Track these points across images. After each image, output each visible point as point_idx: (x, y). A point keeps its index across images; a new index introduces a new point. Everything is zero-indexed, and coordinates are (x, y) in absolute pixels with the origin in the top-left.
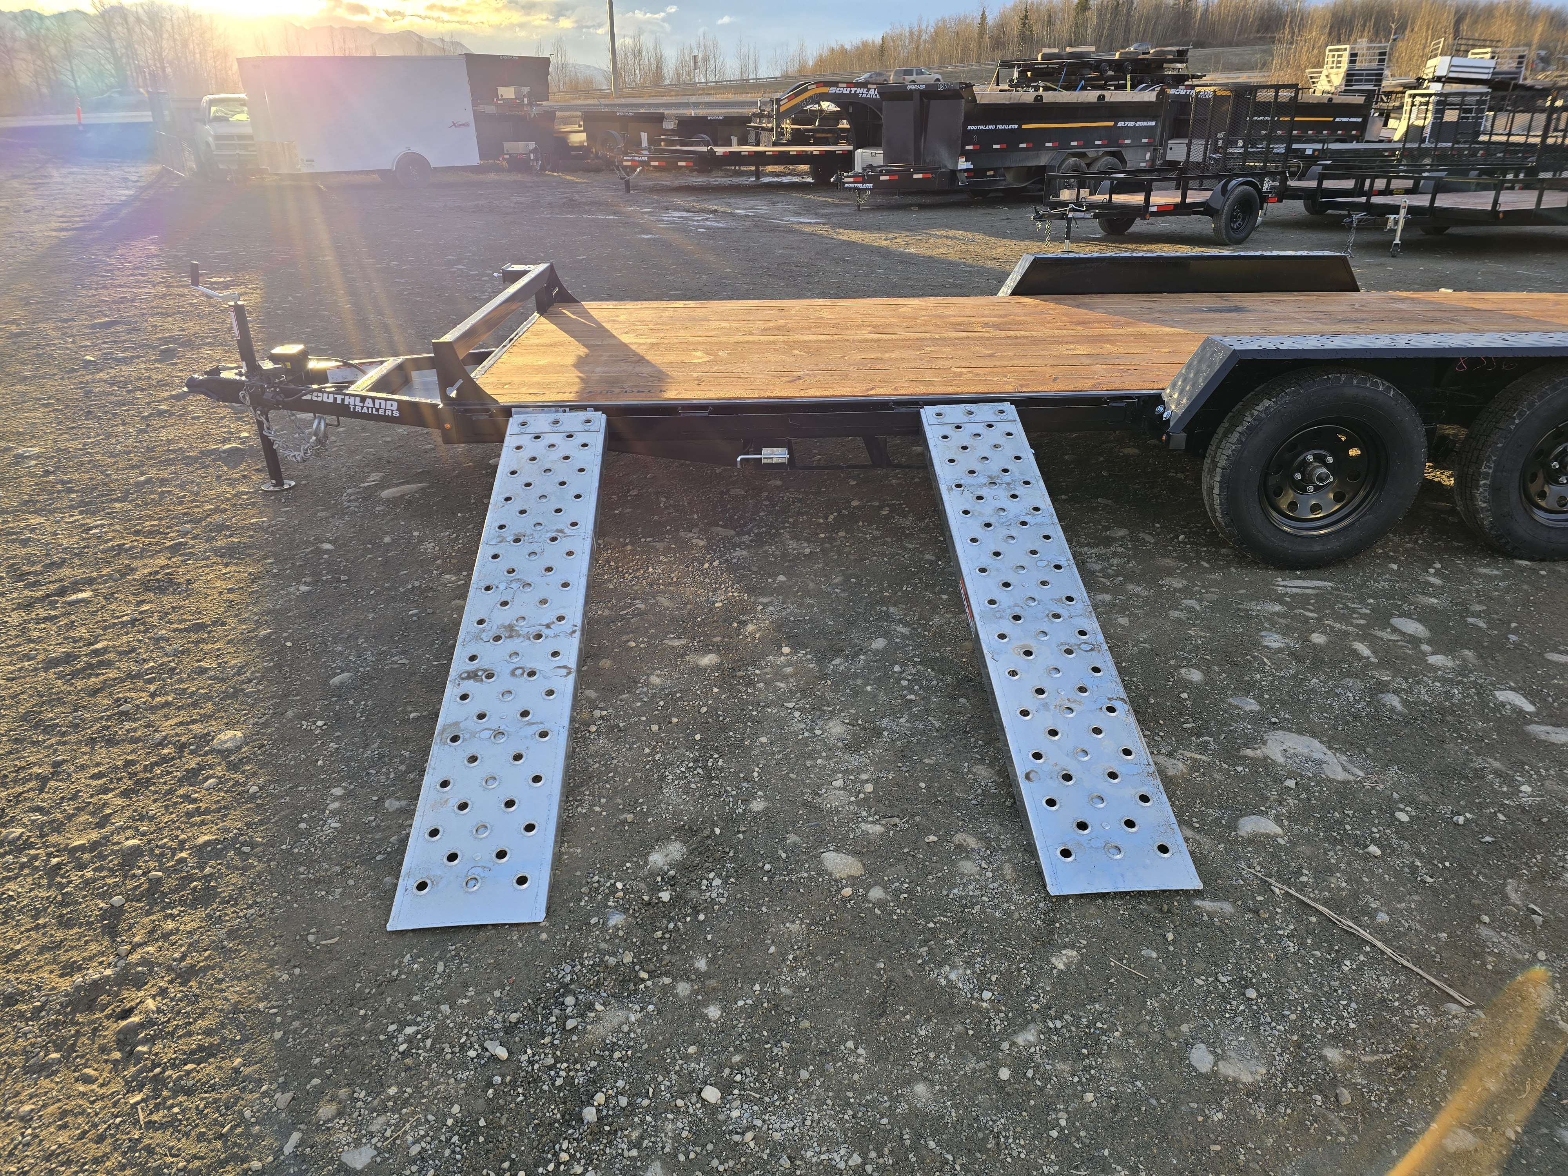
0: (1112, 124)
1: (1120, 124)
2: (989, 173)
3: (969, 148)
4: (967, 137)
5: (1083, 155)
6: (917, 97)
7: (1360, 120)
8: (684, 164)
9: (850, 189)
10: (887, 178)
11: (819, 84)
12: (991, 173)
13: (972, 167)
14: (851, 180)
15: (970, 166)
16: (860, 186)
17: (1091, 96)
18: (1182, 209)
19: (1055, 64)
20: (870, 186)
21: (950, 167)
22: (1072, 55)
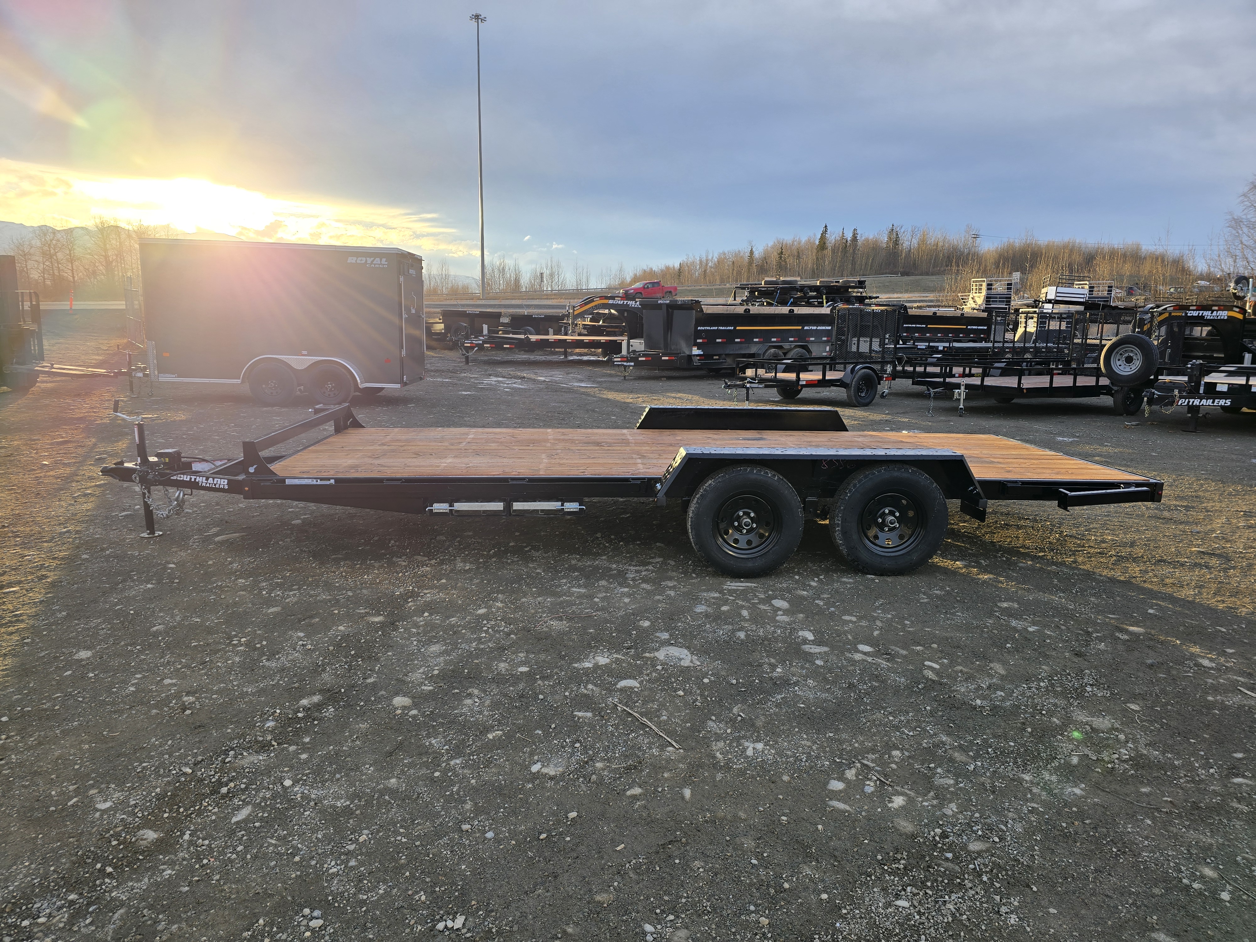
0: (800, 328)
1: (806, 328)
2: (715, 357)
3: (699, 341)
4: (698, 334)
5: (780, 347)
6: (664, 308)
7: (986, 328)
8: (508, 346)
9: (618, 365)
10: (644, 359)
11: (602, 298)
12: (717, 357)
13: (702, 353)
14: (619, 359)
15: (700, 352)
16: (625, 364)
17: (785, 310)
18: (823, 383)
19: (771, 287)
20: (632, 364)
21: (688, 353)
22: (784, 282)
